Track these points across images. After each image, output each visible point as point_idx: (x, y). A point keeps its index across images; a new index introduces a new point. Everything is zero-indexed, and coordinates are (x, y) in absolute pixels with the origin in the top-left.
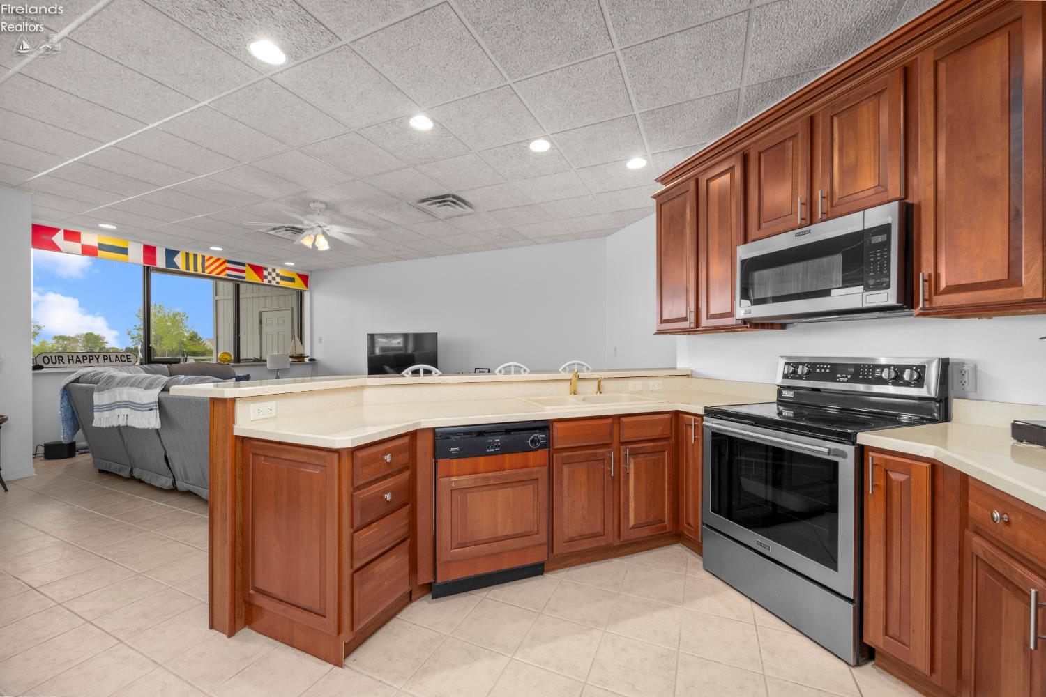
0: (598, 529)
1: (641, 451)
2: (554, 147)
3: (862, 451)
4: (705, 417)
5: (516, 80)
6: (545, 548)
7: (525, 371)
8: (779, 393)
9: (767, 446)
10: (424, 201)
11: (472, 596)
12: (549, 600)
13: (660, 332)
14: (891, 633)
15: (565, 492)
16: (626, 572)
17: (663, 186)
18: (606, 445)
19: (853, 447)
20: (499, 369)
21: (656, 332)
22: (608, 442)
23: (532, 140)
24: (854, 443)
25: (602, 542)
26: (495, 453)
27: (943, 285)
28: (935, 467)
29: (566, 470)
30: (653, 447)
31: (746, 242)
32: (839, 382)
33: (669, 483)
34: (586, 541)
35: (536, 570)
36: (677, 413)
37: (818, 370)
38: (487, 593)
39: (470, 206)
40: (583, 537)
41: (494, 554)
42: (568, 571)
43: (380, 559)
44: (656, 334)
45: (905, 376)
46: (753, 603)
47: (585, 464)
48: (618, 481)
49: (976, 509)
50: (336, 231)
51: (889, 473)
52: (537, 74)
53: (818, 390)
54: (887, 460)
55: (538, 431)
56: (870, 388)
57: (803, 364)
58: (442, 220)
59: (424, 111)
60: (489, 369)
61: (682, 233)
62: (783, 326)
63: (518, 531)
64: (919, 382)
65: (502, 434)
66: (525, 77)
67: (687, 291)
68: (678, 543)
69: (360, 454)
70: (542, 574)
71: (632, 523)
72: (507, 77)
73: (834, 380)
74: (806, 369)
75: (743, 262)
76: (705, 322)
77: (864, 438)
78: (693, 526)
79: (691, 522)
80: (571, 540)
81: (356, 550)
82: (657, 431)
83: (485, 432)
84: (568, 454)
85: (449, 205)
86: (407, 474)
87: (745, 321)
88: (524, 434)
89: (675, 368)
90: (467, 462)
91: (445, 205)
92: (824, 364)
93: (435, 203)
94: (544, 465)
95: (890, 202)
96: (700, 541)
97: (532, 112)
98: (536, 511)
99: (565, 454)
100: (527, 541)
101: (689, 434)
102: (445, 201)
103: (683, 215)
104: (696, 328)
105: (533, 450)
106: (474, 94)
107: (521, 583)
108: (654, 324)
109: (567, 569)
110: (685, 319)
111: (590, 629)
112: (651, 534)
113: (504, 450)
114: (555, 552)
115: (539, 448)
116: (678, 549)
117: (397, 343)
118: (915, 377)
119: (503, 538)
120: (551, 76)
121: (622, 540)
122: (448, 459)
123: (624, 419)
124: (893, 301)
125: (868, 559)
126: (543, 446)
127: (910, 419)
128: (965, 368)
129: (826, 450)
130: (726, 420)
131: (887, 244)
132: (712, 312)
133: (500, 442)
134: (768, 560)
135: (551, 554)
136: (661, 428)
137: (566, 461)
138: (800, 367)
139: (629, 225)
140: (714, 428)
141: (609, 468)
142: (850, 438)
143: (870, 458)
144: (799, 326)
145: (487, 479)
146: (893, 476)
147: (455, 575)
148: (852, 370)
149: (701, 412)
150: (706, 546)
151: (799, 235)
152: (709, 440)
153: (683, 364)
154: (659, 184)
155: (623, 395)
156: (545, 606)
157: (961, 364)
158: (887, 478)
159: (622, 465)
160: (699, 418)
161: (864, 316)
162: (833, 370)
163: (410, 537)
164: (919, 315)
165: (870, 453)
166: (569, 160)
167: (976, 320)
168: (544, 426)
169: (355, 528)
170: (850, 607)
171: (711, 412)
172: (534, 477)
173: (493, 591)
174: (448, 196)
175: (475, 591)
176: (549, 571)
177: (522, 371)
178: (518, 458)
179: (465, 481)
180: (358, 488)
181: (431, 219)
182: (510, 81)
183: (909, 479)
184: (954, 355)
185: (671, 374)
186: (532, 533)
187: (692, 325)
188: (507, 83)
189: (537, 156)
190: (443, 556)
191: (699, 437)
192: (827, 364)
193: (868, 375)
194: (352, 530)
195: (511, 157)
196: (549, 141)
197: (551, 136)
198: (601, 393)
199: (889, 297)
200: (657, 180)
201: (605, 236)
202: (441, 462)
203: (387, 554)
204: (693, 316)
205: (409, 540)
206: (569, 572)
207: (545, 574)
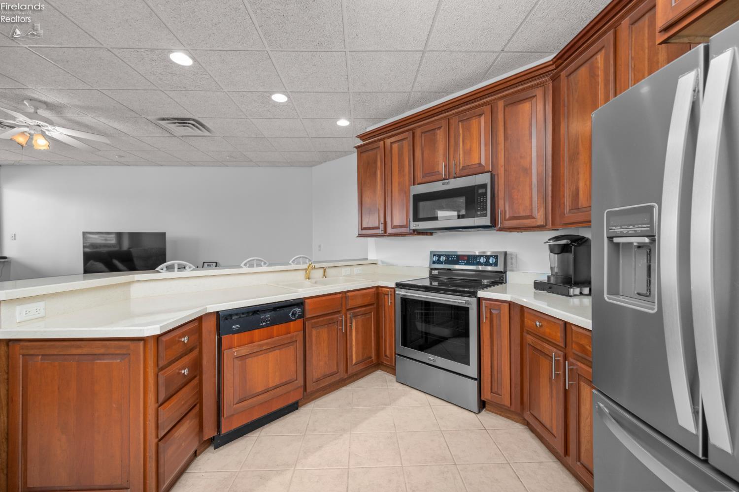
0: (335, 369)
1: (358, 314)
2: (290, 101)
3: (479, 300)
4: (396, 289)
5: (273, 50)
6: (302, 390)
7: (265, 263)
8: (431, 273)
9: (422, 301)
10: (163, 119)
11: (248, 438)
12: (308, 425)
13: (360, 236)
14: (494, 391)
15: (314, 348)
16: (353, 394)
17: (362, 141)
18: (339, 312)
19: (476, 299)
20: (244, 262)
21: (357, 235)
22: (340, 310)
23: (274, 92)
24: (476, 297)
25: (336, 378)
26: (267, 326)
27: (507, 216)
28: (511, 304)
29: (314, 332)
30: (365, 310)
31: (414, 185)
32: (461, 265)
33: (374, 333)
34: (327, 379)
35: (293, 407)
36: (378, 287)
37: (450, 259)
38: (259, 433)
39: (208, 130)
40: (325, 377)
41: (266, 402)
42: (314, 403)
43: (178, 425)
44: (358, 237)
45: (490, 261)
46: (426, 395)
47: (326, 326)
48: (346, 335)
49: (528, 322)
50: (59, 133)
51: (492, 310)
52: (289, 50)
53: (450, 269)
54: (491, 304)
55: (295, 307)
56: (477, 267)
57: (443, 255)
58: (178, 137)
59: (187, 50)
60: (216, 263)
61: (375, 173)
62: (431, 234)
63: (284, 380)
64: (496, 264)
65: (271, 311)
66: (281, 49)
67: (379, 210)
68: (378, 369)
69: (164, 339)
70: (297, 409)
71: (354, 361)
72: (267, 46)
73: (458, 263)
74: (444, 258)
75: (414, 196)
76: (390, 230)
77: (481, 294)
78: (389, 356)
79: (388, 354)
80: (318, 380)
81: (161, 421)
82: (367, 301)
83: (258, 311)
84: (316, 320)
85: (188, 126)
86: (196, 352)
87: (414, 231)
88: (286, 310)
89: (367, 259)
90: (245, 336)
91: (184, 126)
92: (453, 255)
93: (175, 123)
94: (301, 330)
95: (486, 172)
96: (394, 365)
97: (280, 74)
98: (295, 364)
99: (313, 321)
100: (289, 387)
101: (386, 300)
102: (186, 123)
103: (375, 162)
104: (385, 234)
105: (292, 321)
106: (236, 49)
107: (283, 419)
108: (356, 230)
109: (314, 401)
110: (378, 228)
111: (341, 435)
112: (365, 367)
113: (273, 322)
114: (308, 391)
115: (297, 319)
116: (379, 373)
117: (113, 240)
118: (494, 261)
119: (273, 388)
120: (299, 55)
121: (348, 374)
122: (231, 335)
123: (349, 294)
124: (489, 223)
125: (483, 356)
126: (300, 317)
127: (489, 282)
128: (513, 256)
129: (465, 302)
130: (409, 289)
131: (485, 194)
132: (395, 224)
133: (270, 317)
134: (432, 367)
135: (305, 393)
136: (369, 298)
137: (314, 326)
138: (442, 257)
139: (329, 161)
140: (402, 295)
141: (340, 327)
142: (474, 294)
143: (484, 304)
144: (440, 233)
145: (261, 346)
146: (493, 311)
147: (236, 424)
148: (466, 258)
149: (394, 286)
150: (398, 368)
151: (444, 184)
152: (399, 302)
153: (372, 256)
154: (359, 139)
155: (341, 278)
156: (306, 429)
157: (511, 254)
158: (491, 312)
159: (348, 324)
160: (393, 290)
161: (473, 230)
162: (458, 259)
163: (198, 402)
164: (497, 231)
165: (483, 301)
166: (298, 111)
167: (516, 233)
168: (300, 303)
169: (160, 403)
170: (476, 383)
171: (399, 285)
172: (294, 339)
173: (264, 430)
174: (189, 119)
175: (250, 433)
176: (302, 406)
177: (262, 264)
178: (282, 327)
179: (244, 351)
180: (162, 369)
181: (167, 135)
182: (268, 49)
183: (500, 312)
184: (509, 250)
185: (365, 262)
186: (294, 380)
187: (383, 232)
188: (266, 50)
189: (276, 105)
190: (227, 411)
191: (393, 301)
192: (455, 255)
193: (474, 261)
194: (157, 405)
195: (254, 101)
196: (287, 96)
197: (290, 94)
198: (326, 277)
199: (486, 221)
200: (358, 137)
201: (311, 166)
202: (225, 338)
203: (183, 420)
204: (383, 226)
205: (198, 405)
206: (316, 403)
207: (299, 409)
